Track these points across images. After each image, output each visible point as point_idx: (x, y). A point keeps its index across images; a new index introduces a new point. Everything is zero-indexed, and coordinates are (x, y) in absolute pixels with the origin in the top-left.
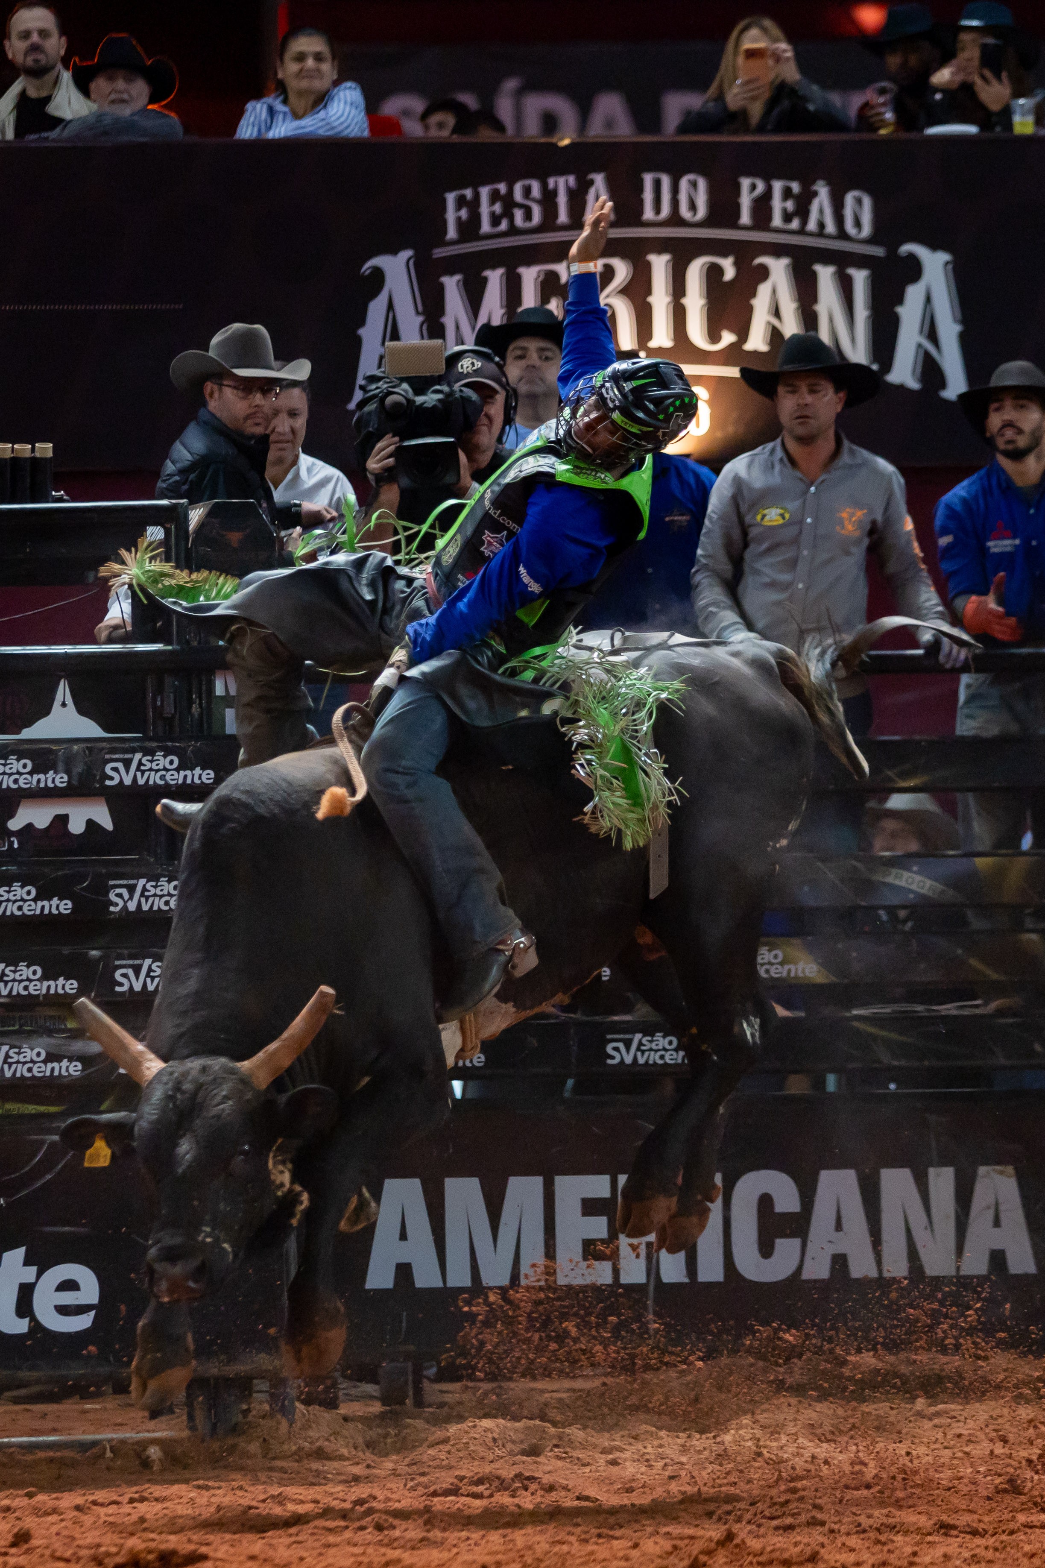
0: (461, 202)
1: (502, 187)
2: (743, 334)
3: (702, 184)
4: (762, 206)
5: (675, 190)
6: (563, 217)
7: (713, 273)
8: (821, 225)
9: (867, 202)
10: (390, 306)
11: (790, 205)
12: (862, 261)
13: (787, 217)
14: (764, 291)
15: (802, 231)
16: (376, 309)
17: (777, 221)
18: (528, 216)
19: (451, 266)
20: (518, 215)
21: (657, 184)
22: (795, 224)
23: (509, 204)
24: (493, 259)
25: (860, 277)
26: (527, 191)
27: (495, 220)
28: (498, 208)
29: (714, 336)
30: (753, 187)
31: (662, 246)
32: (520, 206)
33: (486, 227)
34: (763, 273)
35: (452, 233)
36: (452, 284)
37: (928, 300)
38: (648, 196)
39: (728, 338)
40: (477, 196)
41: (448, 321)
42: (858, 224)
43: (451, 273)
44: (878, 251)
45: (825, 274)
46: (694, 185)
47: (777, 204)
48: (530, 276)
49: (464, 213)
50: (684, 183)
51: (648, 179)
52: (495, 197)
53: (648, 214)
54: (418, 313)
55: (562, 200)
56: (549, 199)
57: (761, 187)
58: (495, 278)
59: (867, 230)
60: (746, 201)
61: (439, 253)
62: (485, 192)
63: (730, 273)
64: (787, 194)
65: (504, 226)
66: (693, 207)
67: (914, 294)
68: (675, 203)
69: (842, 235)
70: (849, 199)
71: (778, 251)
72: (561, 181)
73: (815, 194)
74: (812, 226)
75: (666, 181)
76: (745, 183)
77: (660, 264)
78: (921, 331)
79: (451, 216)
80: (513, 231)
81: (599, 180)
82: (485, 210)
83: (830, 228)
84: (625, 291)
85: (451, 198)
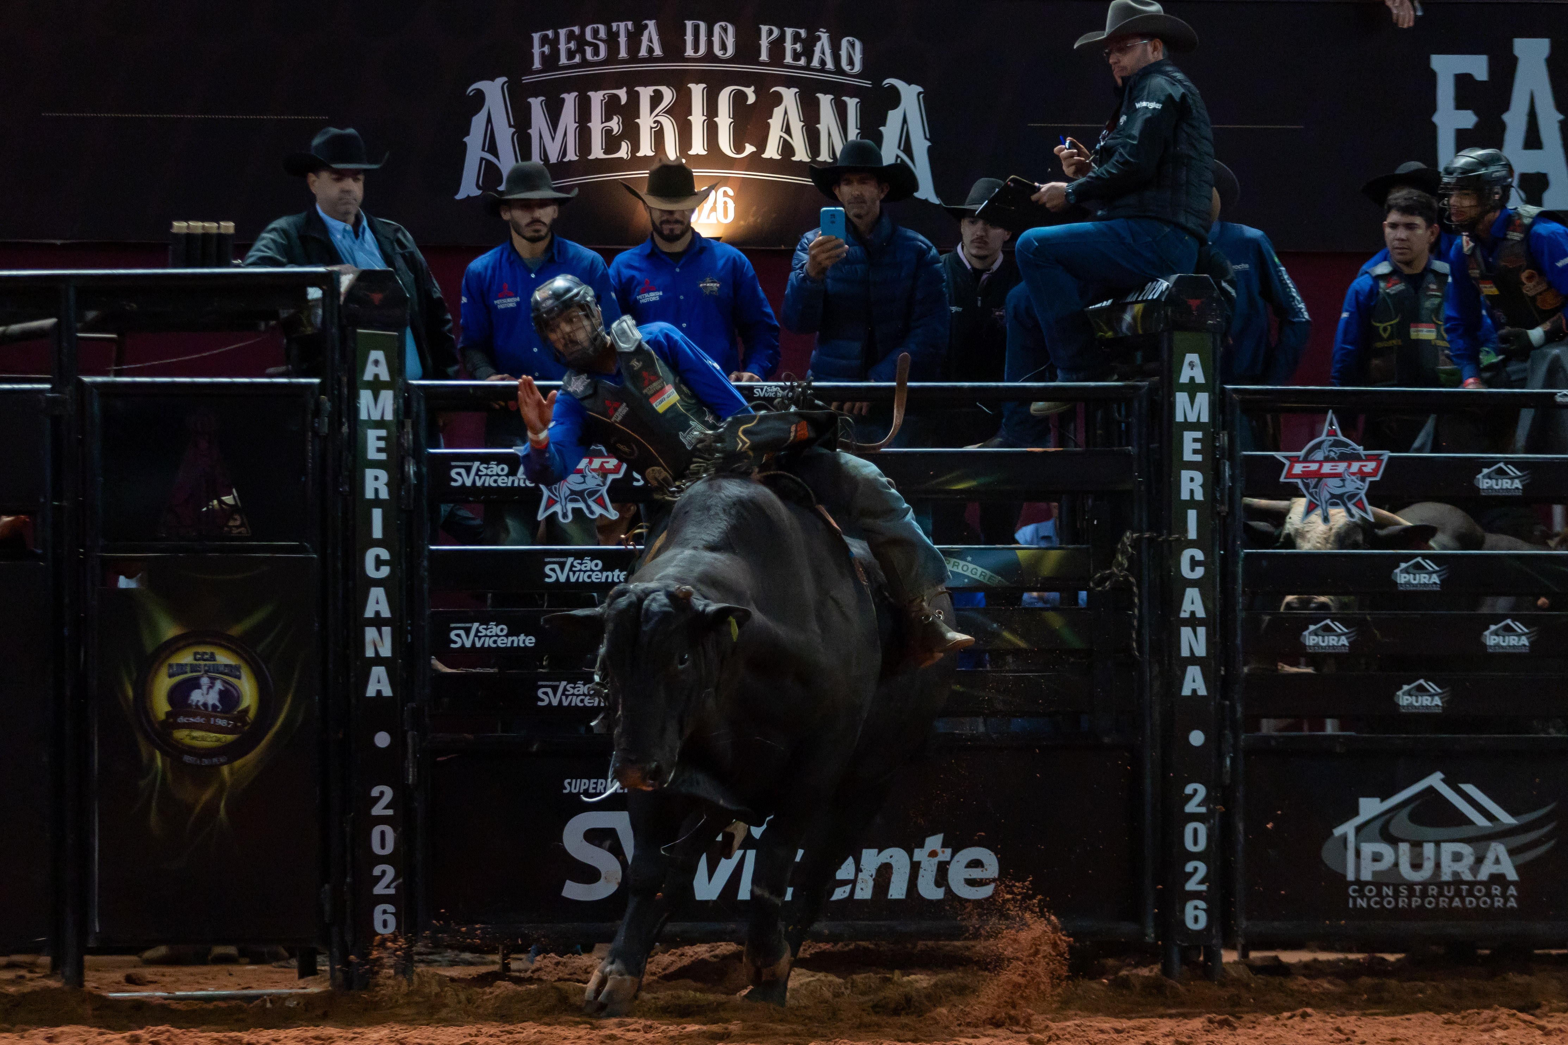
0: (544, 40)
1: (576, 30)
2: (762, 146)
3: (731, 29)
4: (777, 47)
5: (710, 34)
6: (623, 54)
7: (739, 99)
8: (823, 62)
9: (858, 45)
10: (489, 120)
11: (798, 47)
12: (853, 91)
13: (796, 56)
14: (778, 112)
15: (807, 67)
16: (478, 122)
17: (788, 59)
18: (596, 52)
19: (536, 90)
20: (589, 50)
21: (696, 29)
22: (802, 62)
23: (582, 43)
24: (568, 85)
25: (852, 103)
26: (596, 32)
27: (571, 55)
28: (572, 45)
29: (739, 148)
30: (771, 32)
31: (699, 77)
32: (590, 44)
33: (563, 60)
34: (778, 99)
35: (537, 64)
36: (536, 104)
37: (905, 121)
38: (689, 38)
39: (750, 149)
40: (557, 35)
41: (534, 132)
42: (851, 62)
43: (536, 96)
44: (867, 84)
45: (825, 101)
46: (725, 30)
47: (788, 45)
48: (597, 98)
49: (546, 49)
50: (717, 29)
51: (689, 24)
52: (570, 36)
53: (689, 52)
54: (510, 126)
55: (623, 40)
56: (612, 39)
57: (776, 32)
58: (570, 99)
59: (858, 68)
60: (764, 43)
61: (527, 79)
62: (563, 32)
63: (752, 99)
64: (796, 38)
65: (577, 59)
66: (724, 47)
67: (894, 117)
68: (710, 43)
69: (839, 71)
70: (844, 42)
71: (789, 82)
72: (622, 25)
73: (819, 38)
74: (815, 63)
75: (703, 26)
76: (764, 29)
77: (697, 91)
78: (899, 147)
79: (536, 51)
80: (585, 63)
81: (651, 24)
82: (563, 47)
83: (830, 65)
84: (669, 112)
85: (536, 37)
